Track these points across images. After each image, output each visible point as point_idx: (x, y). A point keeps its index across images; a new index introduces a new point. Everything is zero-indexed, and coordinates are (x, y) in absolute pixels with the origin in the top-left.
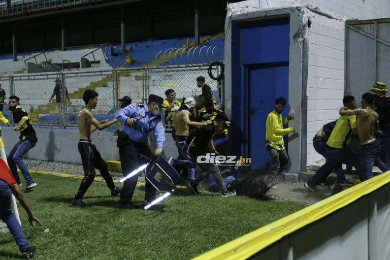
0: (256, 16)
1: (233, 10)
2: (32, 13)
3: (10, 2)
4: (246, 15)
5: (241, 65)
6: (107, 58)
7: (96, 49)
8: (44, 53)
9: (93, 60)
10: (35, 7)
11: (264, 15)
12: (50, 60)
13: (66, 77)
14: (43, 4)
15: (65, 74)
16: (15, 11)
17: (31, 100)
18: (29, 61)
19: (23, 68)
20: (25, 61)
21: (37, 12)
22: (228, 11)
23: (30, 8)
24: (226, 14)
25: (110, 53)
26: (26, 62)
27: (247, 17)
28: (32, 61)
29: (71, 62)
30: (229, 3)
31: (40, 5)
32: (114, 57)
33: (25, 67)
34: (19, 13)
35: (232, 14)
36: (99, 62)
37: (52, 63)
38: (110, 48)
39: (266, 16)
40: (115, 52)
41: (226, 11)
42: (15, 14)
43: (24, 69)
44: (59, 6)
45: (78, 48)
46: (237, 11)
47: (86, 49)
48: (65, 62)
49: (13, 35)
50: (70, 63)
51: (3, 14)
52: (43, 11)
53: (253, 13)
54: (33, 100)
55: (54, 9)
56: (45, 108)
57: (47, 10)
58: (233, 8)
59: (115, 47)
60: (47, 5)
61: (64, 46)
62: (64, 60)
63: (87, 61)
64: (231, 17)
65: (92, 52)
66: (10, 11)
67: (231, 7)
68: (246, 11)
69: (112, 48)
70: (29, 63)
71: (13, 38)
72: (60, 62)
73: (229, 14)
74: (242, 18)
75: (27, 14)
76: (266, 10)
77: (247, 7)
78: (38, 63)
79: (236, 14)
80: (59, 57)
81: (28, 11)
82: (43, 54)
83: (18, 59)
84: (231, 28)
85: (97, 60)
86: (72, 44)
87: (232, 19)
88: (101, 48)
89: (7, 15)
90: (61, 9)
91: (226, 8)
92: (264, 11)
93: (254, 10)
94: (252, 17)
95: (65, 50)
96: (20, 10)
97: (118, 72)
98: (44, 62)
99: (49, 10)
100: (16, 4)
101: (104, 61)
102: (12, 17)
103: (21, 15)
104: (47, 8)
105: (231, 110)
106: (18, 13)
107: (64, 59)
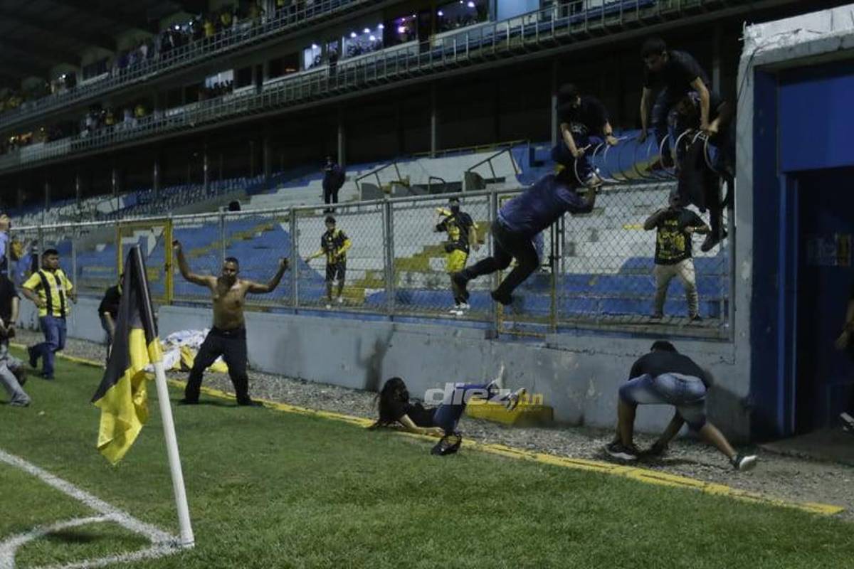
0: (815, 50)
1: (758, 41)
2: (373, 83)
3: (335, 64)
4: (791, 49)
5: (778, 175)
6: (520, 172)
7: (496, 153)
8: (395, 163)
9: (491, 177)
10: (379, 71)
11: (835, 46)
12: (408, 177)
13: (395, 209)
14: (394, 65)
15: (392, 202)
16: (341, 82)
17: (354, 260)
18: (365, 181)
19: (354, 196)
20: (357, 180)
21: (384, 81)
22: (746, 43)
23: (370, 73)
24: (741, 52)
25: (526, 161)
26: (359, 182)
27: (790, 56)
28: (372, 180)
29: (447, 181)
30: (749, 24)
31: (388, 66)
32: (535, 168)
33: (357, 192)
34: (350, 84)
35: (755, 51)
36: (502, 180)
37: (411, 184)
38: (528, 149)
39: (840, 49)
40: (537, 158)
41: (742, 44)
42: (341, 87)
43: (355, 198)
44: (426, 66)
45: (464, 151)
46: (769, 44)
47: (479, 152)
48: (433, 182)
49: (340, 130)
50: (444, 183)
51: (319, 89)
52: (394, 79)
53: (809, 44)
54: (359, 260)
55: (416, 74)
56: (379, 276)
57: (402, 75)
58: (759, 36)
59: (539, 148)
60: (403, 65)
61: (437, 148)
62: (431, 178)
63: (478, 177)
64: (752, 57)
65: (489, 160)
66: (332, 82)
67: (754, 34)
68: (793, 40)
69: (532, 151)
70: (363, 185)
71: (340, 136)
72: (425, 182)
73: (748, 51)
74: (780, 58)
75: (364, 86)
76: (841, 35)
77: (796, 32)
78: (382, 185)
79: (767, 48)
80: (424, 171)
81: (366, 79)
82: (393, 166)
83: (349, 177)
84: (751, 82)
85: (497, 176)
86: (452, 145)
87: (755, 63)
88: (509, 150)
89: (326, 91)
90: (428, 71)
91: (742, 35)
92: (837, 37)
93: (812, 37)
94: (807, 53)
95: (437, 156)
96: (350, 79)
97: (499, 196)
98: (392, 183)
99: (405, 76)
100: (344, 67)
101: (514, 178)
102: (336, 93)
103: (354, 89)
104: (403, 72)
105: (750, 282)
106: (346, 85)
107: (433, 175)
